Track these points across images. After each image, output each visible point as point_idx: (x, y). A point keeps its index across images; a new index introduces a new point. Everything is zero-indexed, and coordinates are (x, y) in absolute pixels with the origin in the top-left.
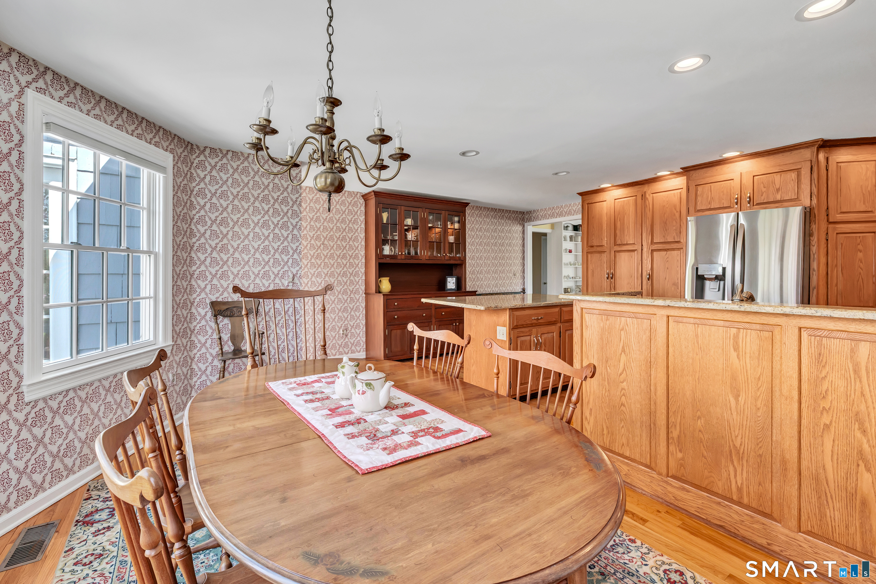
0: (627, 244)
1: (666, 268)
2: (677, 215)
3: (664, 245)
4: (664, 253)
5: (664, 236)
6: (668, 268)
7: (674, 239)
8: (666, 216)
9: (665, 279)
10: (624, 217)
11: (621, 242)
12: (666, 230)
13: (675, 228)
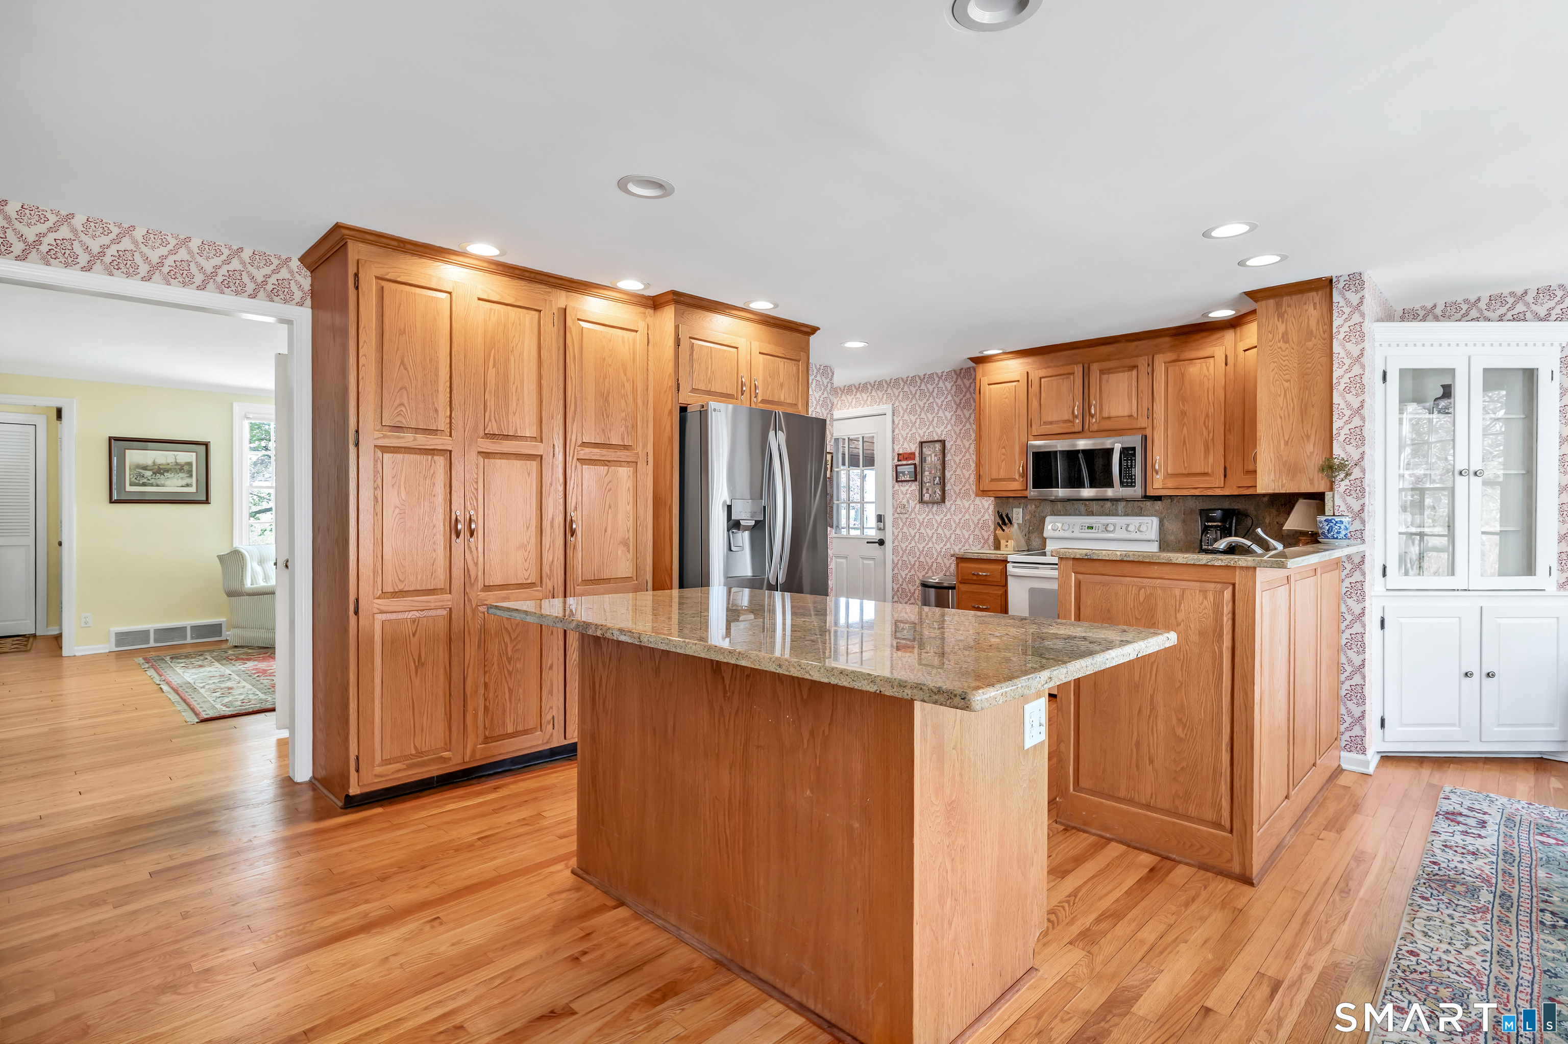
0: (515, 437)
1: (607, 507)
2: (628, 386)
3: (604, 452)
4: (603, 470)
5: (603, 430)
6: (610, 507)
7: (623, 439)
8: (607, 382)
9: (606, 531)
10: (507, 360)
11: (499, 427)
12: (608, 416)
13: (623, 414)
